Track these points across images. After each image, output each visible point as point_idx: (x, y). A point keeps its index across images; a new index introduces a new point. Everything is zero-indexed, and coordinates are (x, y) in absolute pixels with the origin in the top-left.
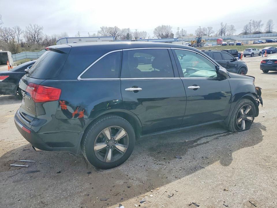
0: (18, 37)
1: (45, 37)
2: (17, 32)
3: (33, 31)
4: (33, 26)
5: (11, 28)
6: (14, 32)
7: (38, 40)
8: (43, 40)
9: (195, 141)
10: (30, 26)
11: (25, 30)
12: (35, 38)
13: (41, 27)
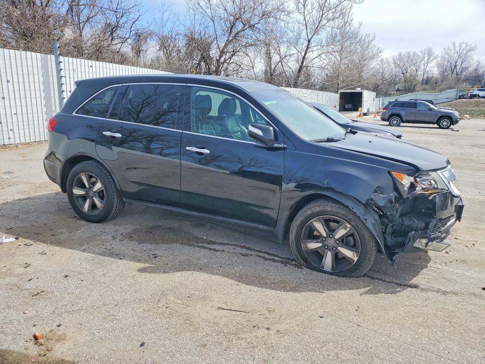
0: (425, 66)
1: (475, 65)
2: (426, 59)
3: (456, 55)
4: (457, 45)
5: (418, 52)
6: (421, 59)
7: (460, 71)
8: (471, 69)
9: (210, 242)
10: (452, 47)
11: (440, 55)
12: (455, 66)
13: (473, 46)
